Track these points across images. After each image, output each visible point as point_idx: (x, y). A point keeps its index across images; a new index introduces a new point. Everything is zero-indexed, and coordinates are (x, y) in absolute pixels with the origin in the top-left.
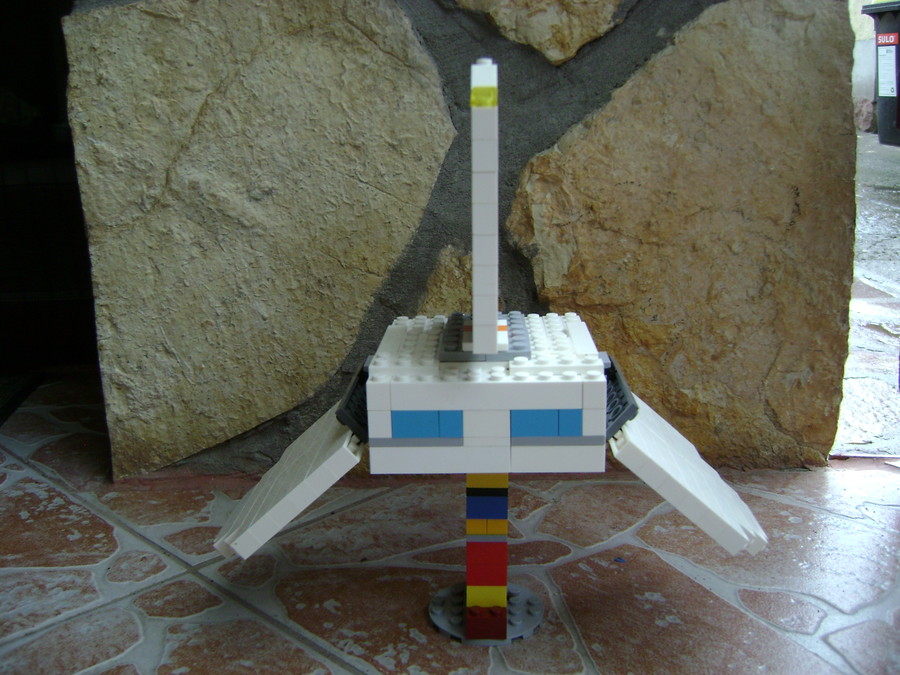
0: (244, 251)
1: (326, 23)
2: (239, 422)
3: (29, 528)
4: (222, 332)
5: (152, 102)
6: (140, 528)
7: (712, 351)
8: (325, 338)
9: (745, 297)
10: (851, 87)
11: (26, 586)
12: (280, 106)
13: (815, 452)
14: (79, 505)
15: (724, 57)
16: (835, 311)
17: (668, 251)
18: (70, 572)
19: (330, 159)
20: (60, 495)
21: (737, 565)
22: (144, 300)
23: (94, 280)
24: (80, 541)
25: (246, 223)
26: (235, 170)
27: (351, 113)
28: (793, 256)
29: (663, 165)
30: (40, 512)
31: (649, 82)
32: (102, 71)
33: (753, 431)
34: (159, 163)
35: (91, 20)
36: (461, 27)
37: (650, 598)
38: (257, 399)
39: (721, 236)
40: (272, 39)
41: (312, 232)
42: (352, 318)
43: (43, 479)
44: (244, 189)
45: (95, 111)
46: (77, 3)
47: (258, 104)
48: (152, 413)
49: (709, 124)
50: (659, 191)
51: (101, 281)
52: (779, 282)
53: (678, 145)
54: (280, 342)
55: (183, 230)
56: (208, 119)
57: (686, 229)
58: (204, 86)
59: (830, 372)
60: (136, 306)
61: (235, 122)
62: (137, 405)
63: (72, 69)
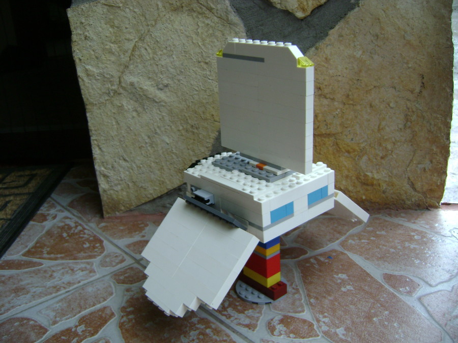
0: (157, 113)
1: (189, 5)
2: (159, 191)
3: (67, 241)
4: (149, 150)
5: (110, 46)
6: (115, 241)
7: (381, 155)
8: (196, 152)
9: (397, 129)
10: (451, 23)
11: (66, 270)
12: (170, 45)
13: (434, 201)
14: (89, 230)
15: (384, 12)
16: (443, 134)
17: (358, 107)
18: (84, 263)
19: (194, 69)
20: (80, 225)
21: (385, 261)
22: (112, 137)
23: (90, 128)
24: (89, 248)
25: (157, 100)
26: (150, 76)
27: (203, 47)
28: (421, 108)
29: (355, 67)
30: (72, 234)
31: (347, 26)
32: (86, 33)
33: (402, 192)
34: (116, 74)
35: (80, 10)
36: (254, 3)
37: (341, 277)
38: (166, 180)
39: (385, 99)
40: (164, 14)
41: (188, 103)
42: (208, 142)
43: (73, 217)
44: (155, 85)
45: (85, 52)
46: (73, 1)
47: (159, 45)
48: (119, 187)
49: (377, 45)
50: (353, 79)
51: (93, 129)
52: (414, 121)
53: (362, 56)
54: (176, 154)
55: (128, 104)
56: (136, 53)
57: (367, 97)
58: (133, 38)
59: (440, 163)
60: (109, 140)
61: (149, 53)
62: (113, 184)
63: (73, 33)
